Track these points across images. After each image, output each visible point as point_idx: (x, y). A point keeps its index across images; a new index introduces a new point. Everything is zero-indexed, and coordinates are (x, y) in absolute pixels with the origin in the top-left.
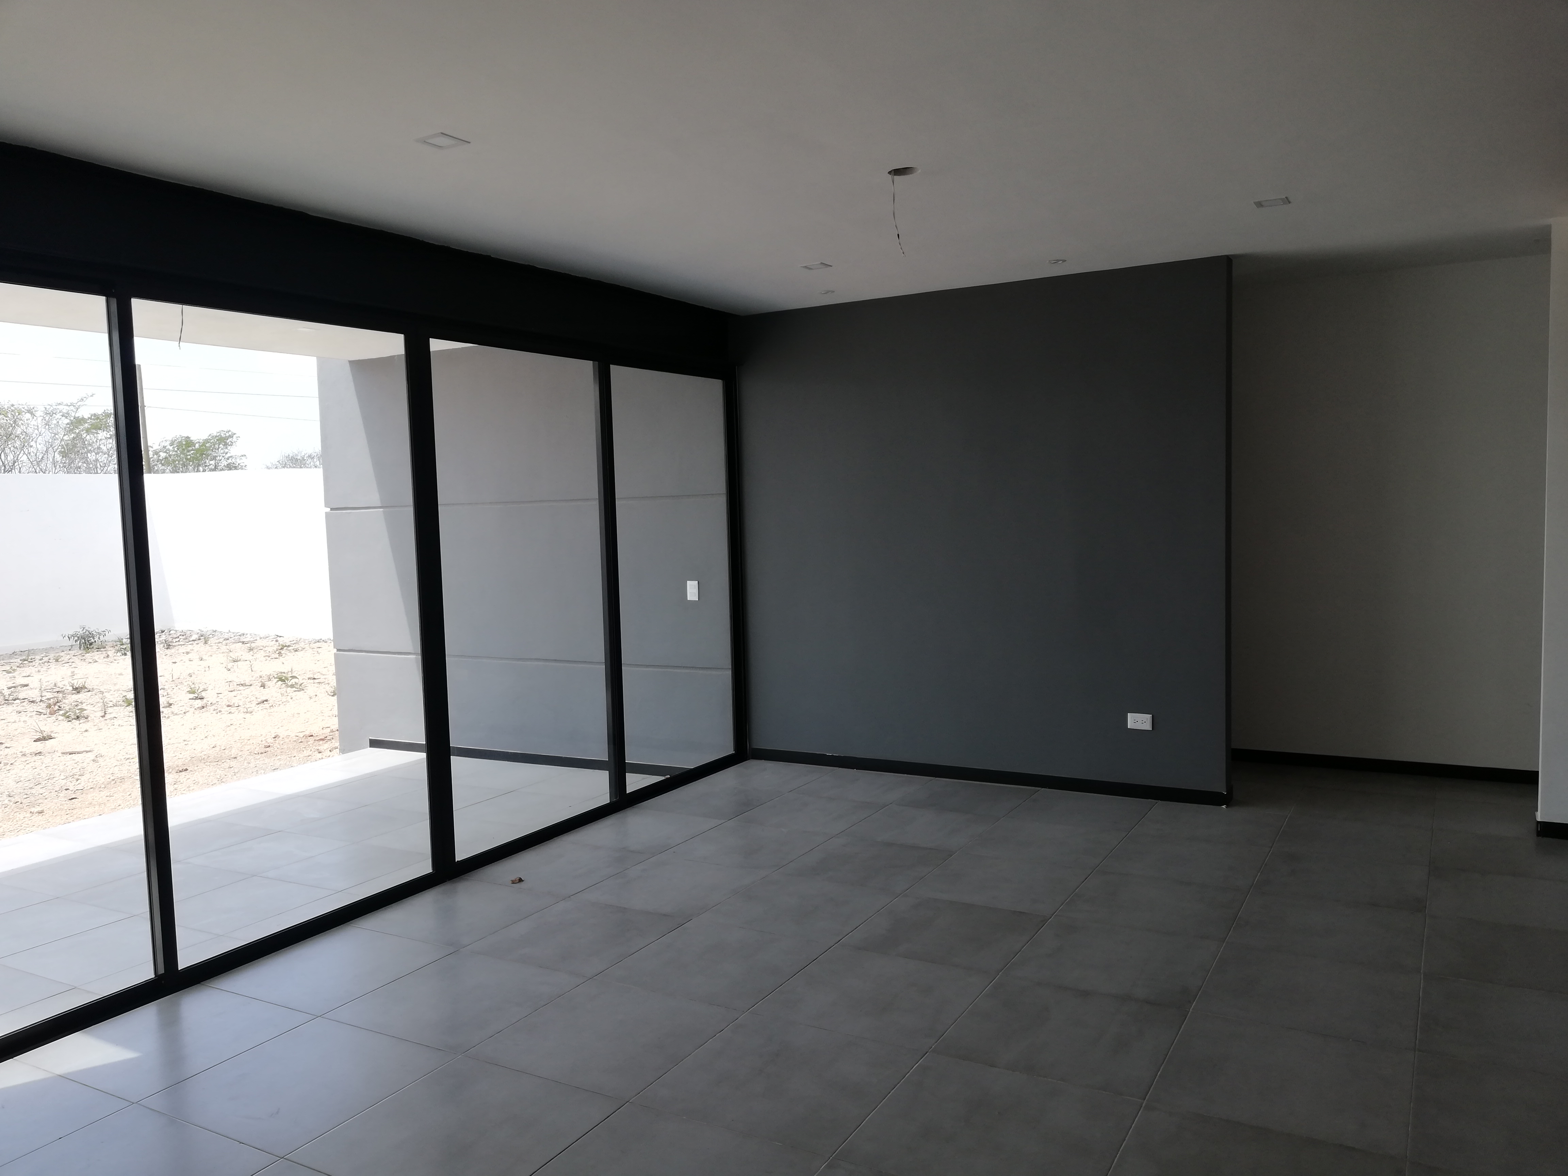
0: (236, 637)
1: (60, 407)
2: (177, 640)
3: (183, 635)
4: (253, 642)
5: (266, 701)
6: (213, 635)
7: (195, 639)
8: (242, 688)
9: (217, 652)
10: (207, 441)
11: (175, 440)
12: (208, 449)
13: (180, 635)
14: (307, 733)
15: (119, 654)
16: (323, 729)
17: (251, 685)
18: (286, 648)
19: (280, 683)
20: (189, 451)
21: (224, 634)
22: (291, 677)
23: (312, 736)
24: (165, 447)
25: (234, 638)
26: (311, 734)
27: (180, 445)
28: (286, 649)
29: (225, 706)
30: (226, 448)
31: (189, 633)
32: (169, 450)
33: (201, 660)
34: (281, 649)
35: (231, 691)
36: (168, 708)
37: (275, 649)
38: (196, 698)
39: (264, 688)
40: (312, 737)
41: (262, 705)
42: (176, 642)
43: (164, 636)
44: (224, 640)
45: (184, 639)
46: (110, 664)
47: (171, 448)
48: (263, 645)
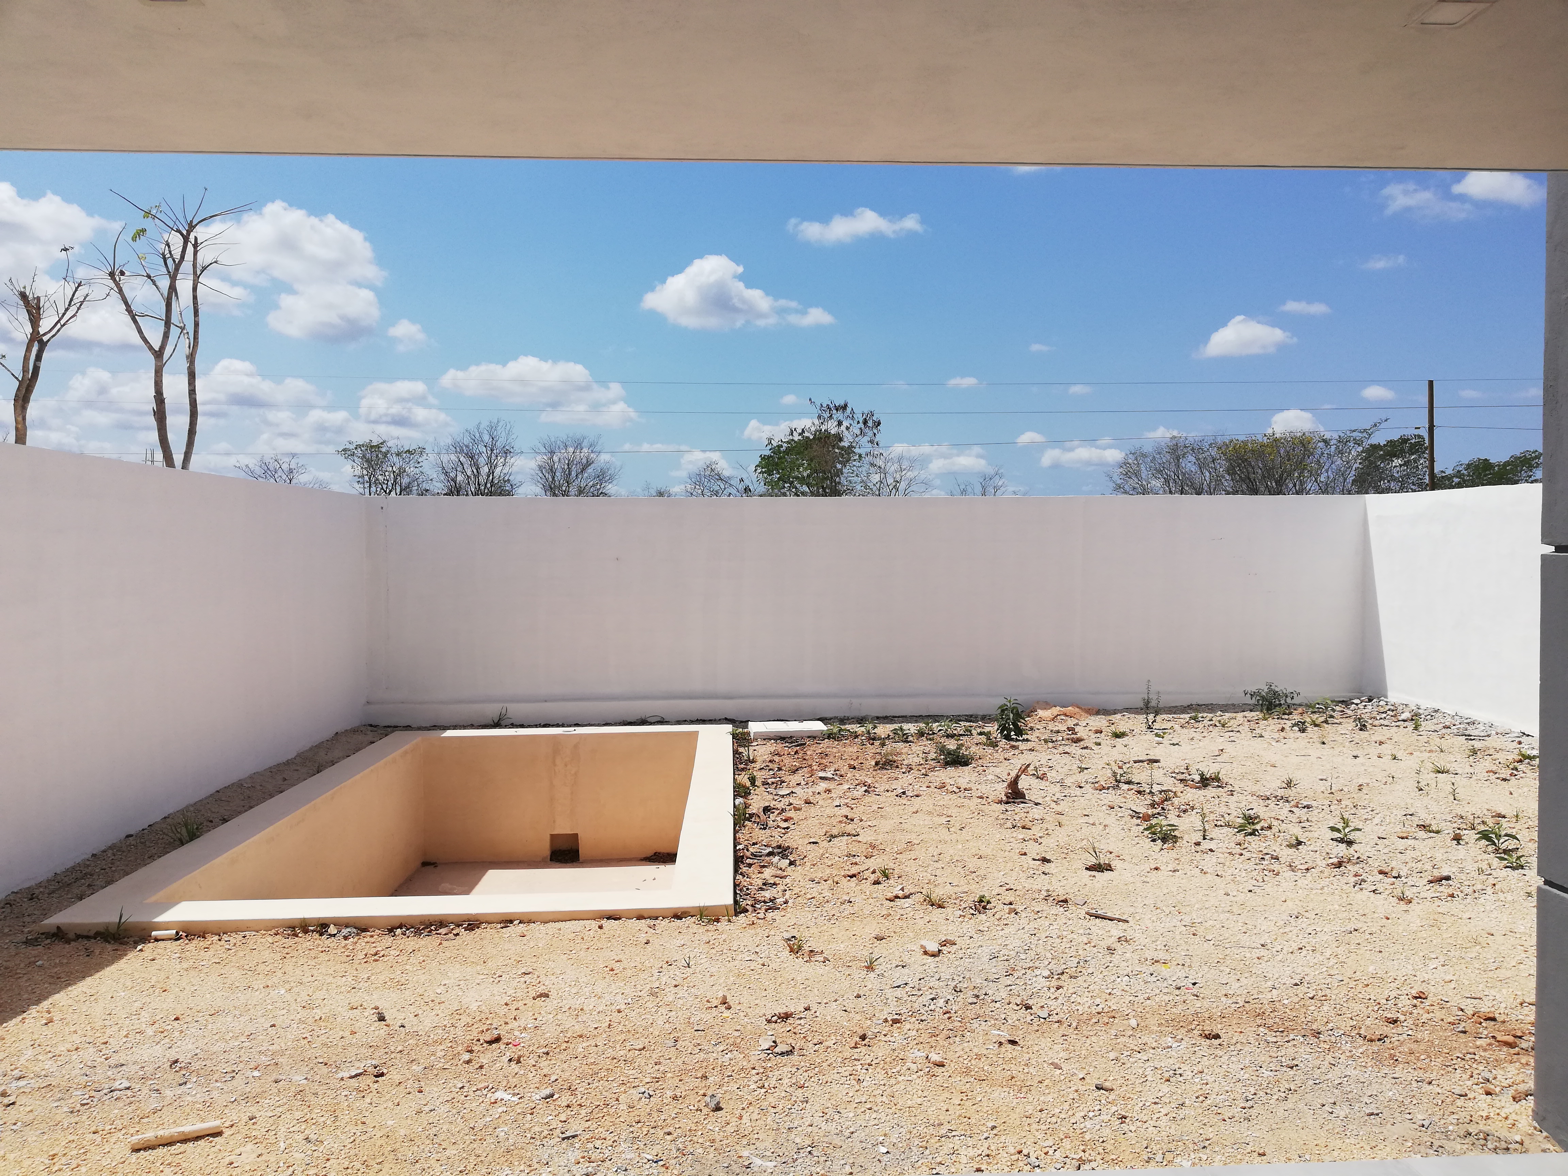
0: (1462, 726)
1: (1355, 434)
2: (1384, 715)
3: (1393, 711)
4: (1481, 738)
5: (1448, 878)
6: (1432, 716)
7: (1405, 719)
8: (1422, 834)
9: (1424, 748)
10: (1507, 463)
11: (1472, 464)
12: (1508, 472)
13: (1389, 710)
14: (1485, 1008)
15: (1296, 728)
16: (1521, 1004)
17: (1438, 832)
18: (1527, 761)
19: (1484, 842)
20: (1485, 475)
21: (1447, 716)
22: (1506, 835)
23: (1494, 1019)
24: (1459, 471)
25: (1459, 726)
26: (1491, 1015)
27: (1477, 467)
28: (1529, 763)
29: (1376, 872)
30: (1531, 471)
31: (1400, 708)
32: (1463, 474)
33: (1394, 759)
34: (1520, 761)
35: (1402, 838)
36: (1294, 850)
37: (1511, 760)
38: (1342, 841)
39: (1459, 843)
40: (1493, 1023)
41: (1436, 886)
42: (1381, 719)
43: (1370, 707)
44: (1444, 727)
45: (1392, 716)
46: (1274, 743)
47: (1465, 472)
48: (1495, 746)
